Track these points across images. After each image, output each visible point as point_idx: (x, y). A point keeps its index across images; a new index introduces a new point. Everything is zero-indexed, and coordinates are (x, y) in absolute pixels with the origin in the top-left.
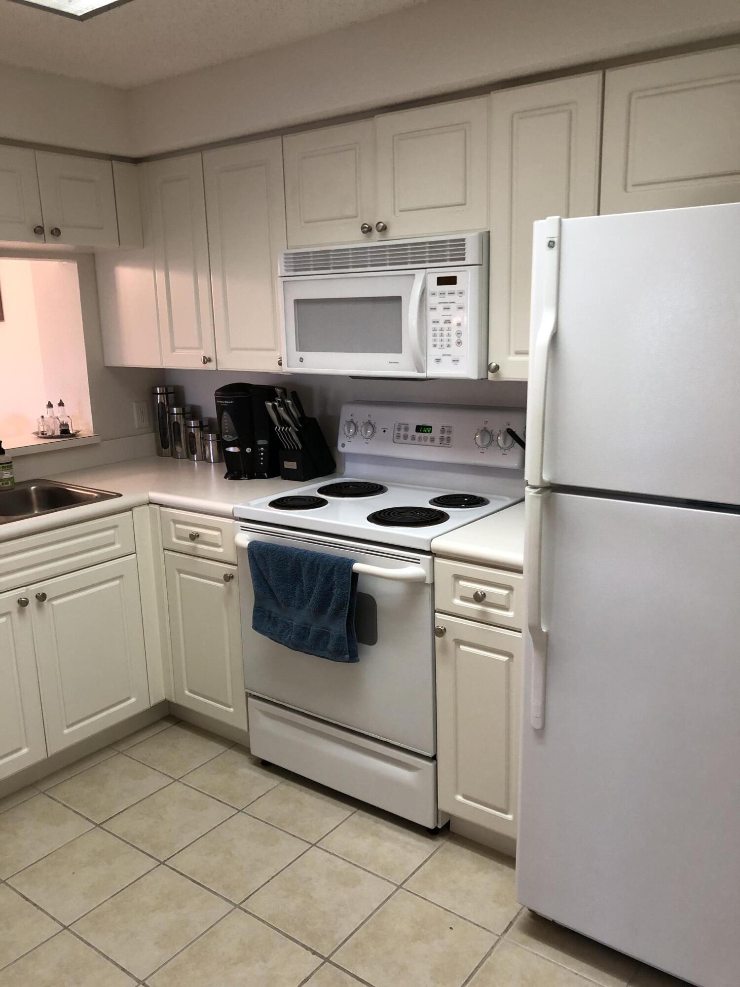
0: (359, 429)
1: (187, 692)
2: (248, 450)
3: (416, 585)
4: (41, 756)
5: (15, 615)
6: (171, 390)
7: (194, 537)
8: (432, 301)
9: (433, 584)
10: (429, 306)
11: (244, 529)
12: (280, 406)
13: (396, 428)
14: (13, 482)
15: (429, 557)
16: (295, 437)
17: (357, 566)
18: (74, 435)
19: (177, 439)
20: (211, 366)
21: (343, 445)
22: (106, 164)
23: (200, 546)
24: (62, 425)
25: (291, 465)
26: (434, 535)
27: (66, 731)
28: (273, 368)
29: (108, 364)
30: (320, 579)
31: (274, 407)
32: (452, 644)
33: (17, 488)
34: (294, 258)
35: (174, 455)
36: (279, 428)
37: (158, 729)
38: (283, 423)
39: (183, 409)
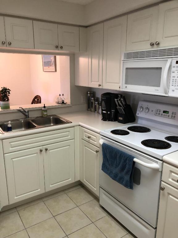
0: (144, 109)
1: (85, 180)
2: (109, 113)
3: (155, 171)
4: (43, 192)
5: (39, 154)
6: (92, 93)
7: (89, 137)
8: (173, 69)
9: (162, 172)
10: (172, 71)
11: (102, 138)
12: (119, 100)
13: (156, 110)
14: (47, 116)
15: (161, 162)
16: (123, 110)
17: (135, 160)
18: (65, 104)
19: (92, 106)
20: (100, 87)
21: (138, 114)
22: (78, 28)
23: (91, 140)
24: (62, 101)
25: (121, 118)
26: (164, 154)
27: (51, 186)
28: (118, 89)
29: (76, 85)
30: (122, 161)
31: (117, 100)
32: (166, 194)
33: (48, 117)
34: (127, 54)
35: (91, 111)
36: (118, 107)
37: (77, 188)
38: (120, 106)
39: (94, 98)
